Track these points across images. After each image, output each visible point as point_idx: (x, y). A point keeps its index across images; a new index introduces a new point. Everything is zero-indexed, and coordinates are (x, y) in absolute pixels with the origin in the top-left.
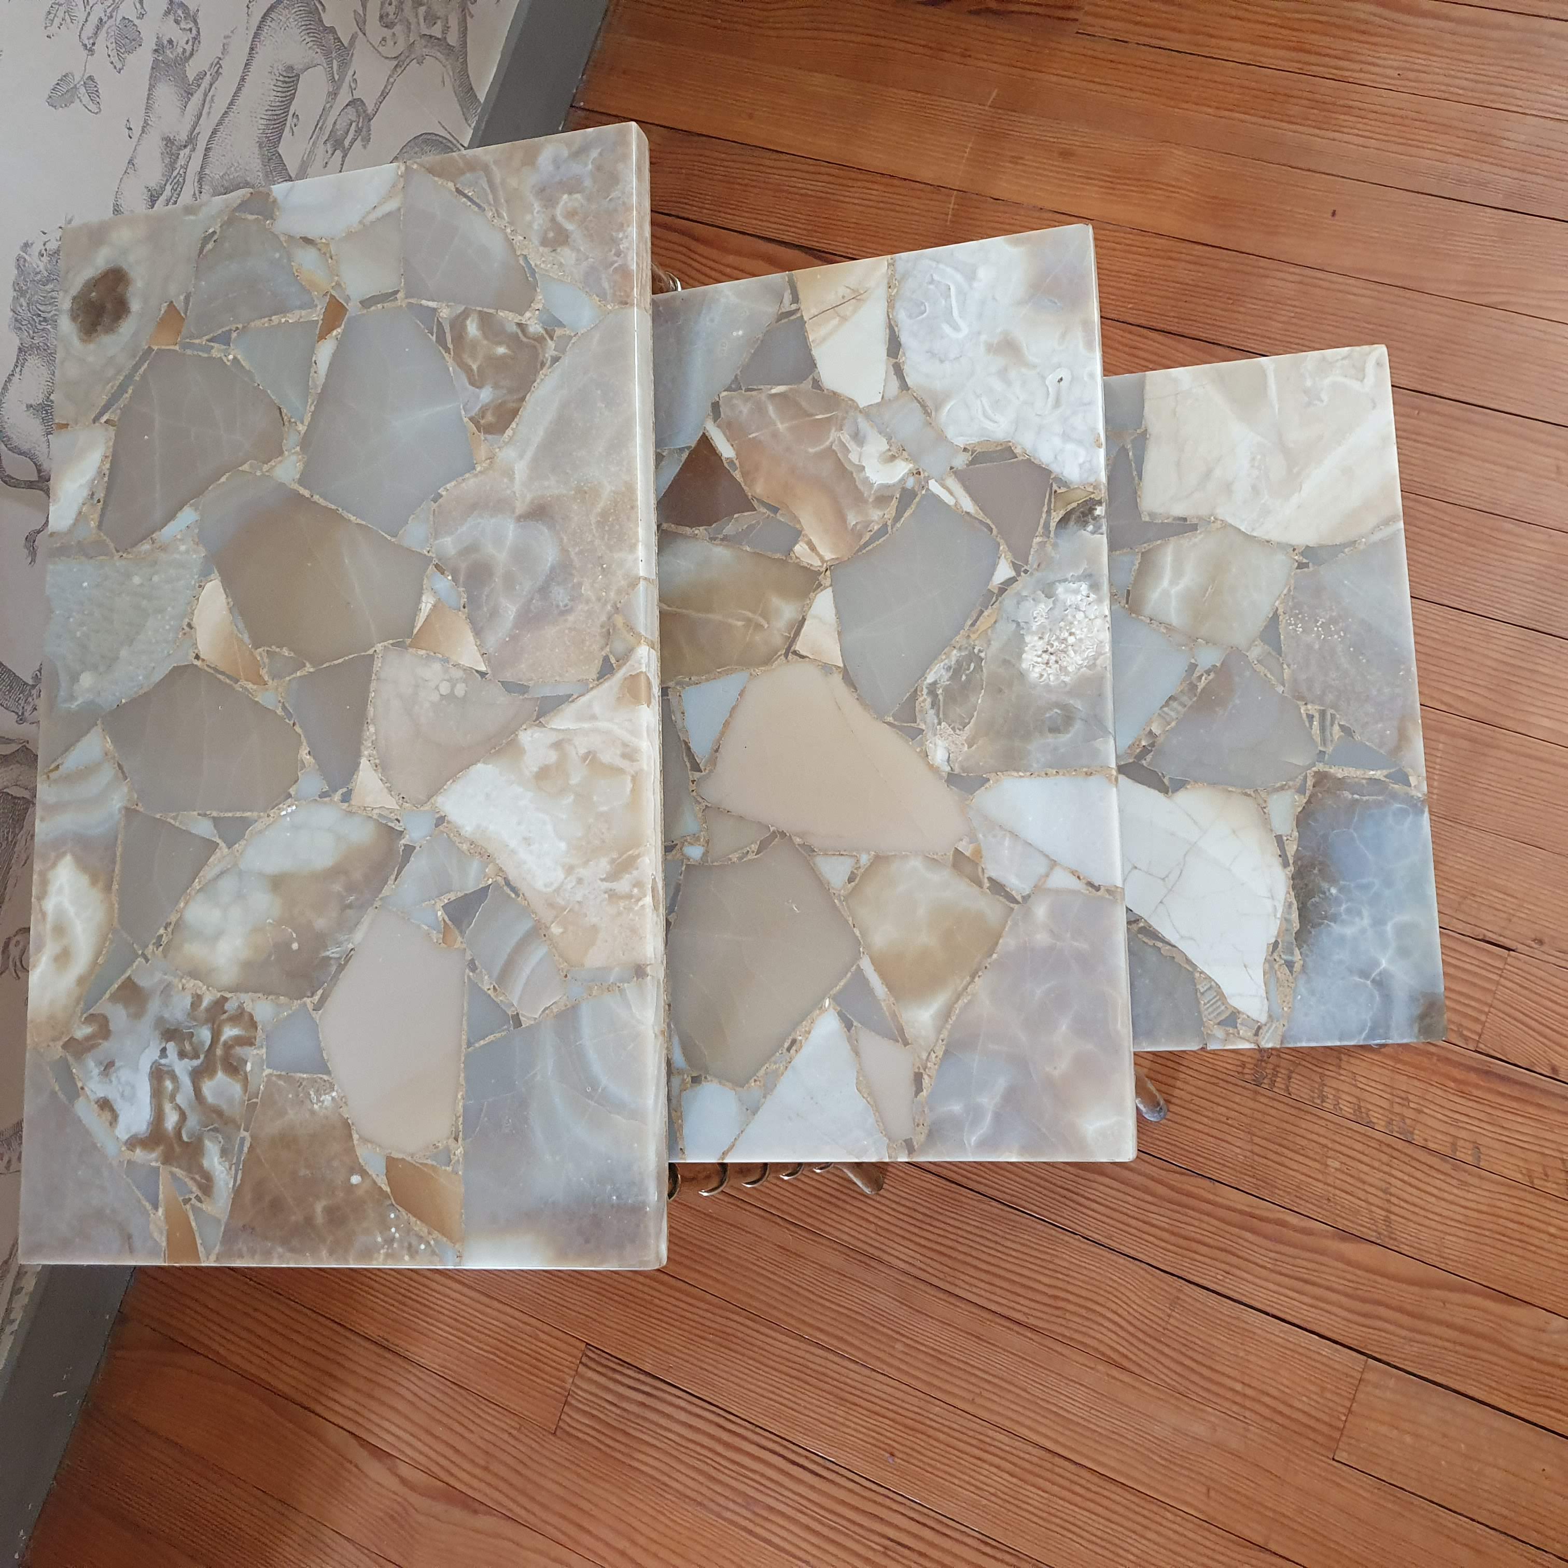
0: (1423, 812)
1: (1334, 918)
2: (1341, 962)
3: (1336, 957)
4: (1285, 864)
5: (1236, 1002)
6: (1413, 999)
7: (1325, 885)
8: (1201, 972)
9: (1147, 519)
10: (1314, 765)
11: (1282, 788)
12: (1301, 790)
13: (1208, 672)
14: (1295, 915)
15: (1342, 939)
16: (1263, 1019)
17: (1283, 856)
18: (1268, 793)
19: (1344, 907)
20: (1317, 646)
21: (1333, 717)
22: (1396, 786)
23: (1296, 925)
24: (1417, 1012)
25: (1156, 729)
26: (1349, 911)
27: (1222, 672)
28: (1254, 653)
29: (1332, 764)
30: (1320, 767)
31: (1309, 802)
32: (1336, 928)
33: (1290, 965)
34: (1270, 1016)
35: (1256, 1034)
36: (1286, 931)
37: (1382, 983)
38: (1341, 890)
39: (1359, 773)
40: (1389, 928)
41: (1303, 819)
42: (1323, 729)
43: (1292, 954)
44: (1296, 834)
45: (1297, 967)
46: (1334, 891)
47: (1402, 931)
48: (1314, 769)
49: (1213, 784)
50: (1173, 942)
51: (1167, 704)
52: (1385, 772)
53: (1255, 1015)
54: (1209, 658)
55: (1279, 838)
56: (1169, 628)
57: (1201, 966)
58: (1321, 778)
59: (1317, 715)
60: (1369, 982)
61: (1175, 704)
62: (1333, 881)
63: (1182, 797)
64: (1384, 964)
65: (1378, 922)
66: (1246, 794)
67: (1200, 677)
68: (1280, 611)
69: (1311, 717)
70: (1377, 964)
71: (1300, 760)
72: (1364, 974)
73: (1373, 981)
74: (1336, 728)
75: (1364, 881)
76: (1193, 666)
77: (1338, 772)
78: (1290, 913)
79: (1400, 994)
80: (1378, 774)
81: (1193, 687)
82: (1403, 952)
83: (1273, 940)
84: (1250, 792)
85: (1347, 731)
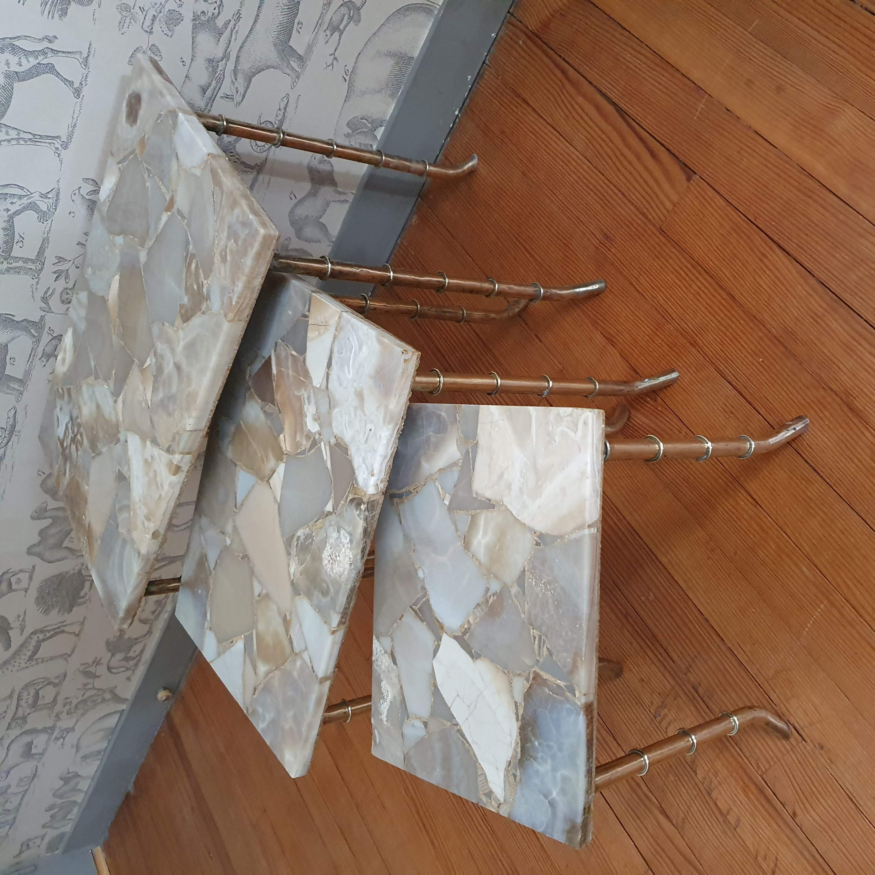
0: (580, 715)
1: (535, 759)
2: (536, 785)
3: (534, 781)
4: (517, 720)
5: (492, 786)
6: (565, 820)
7: (533, 739)
8: (479, 764)
9: (475, 496)
10: (534, 667)
11: (519, 675)
12: (527, 680)
13: (494, 595)
14: (519, 750)
15: (537, 772)
16: (502, 799)
17: (517, 714)
18: (514, 676)
19: (539, 755)
20: (540, 596)
21: (544, 641)
22: (569, 694)
23: (519, 756)
24: (567, 828)
26: (542, 758)
27: (500, 597)
28: (514, 590)
29: (541, 669)
30: (537, 669)
31: (530, 687)
32: (535, 764)
33: (515, 776)
34: (505, 799)
35: (498, 807)
36: (514, 757)
37: (552, 804)
38: (540, 744)
39: (553, 679)
40: (559, 774)
41: (528, 695)
42: (539, 647)
43: (516, 771)
44: (523, 704)
45: (518, 779)
46: (536, 743)
47: (565, 779)
48: (534, 669)
49: (491, 661)
50: (470, 743)
51: (476, 607)
52: (565, 684)
53: (498, 796)
54: (495, 587)
55: (516, 703)
56: (480, 562)
57: (480, 761)
58: (536, 676)
59: (537, 637)
60: (547, 802)
61: (479, 609)
62: (537, 738)
63: (480, 664)
64: (554, 794)
65: (554, 770)
66: (504, 672)
67: (490, 597)
68: (526, 569)
69: (534, 637)
70: (551, 793)
71: (528, 662)
72: (546, 796)
73: (549, 802)
74: (545, 648)
75: (550, 744)
76: (488, 589)
77: (545, 676)
78: (517, 747)
79: (560, 815)
80: (562, 683)
81: (487, 600)
82: (563, 792)
83: (509, 760)
84: (506, 671)
85: (550, 653)
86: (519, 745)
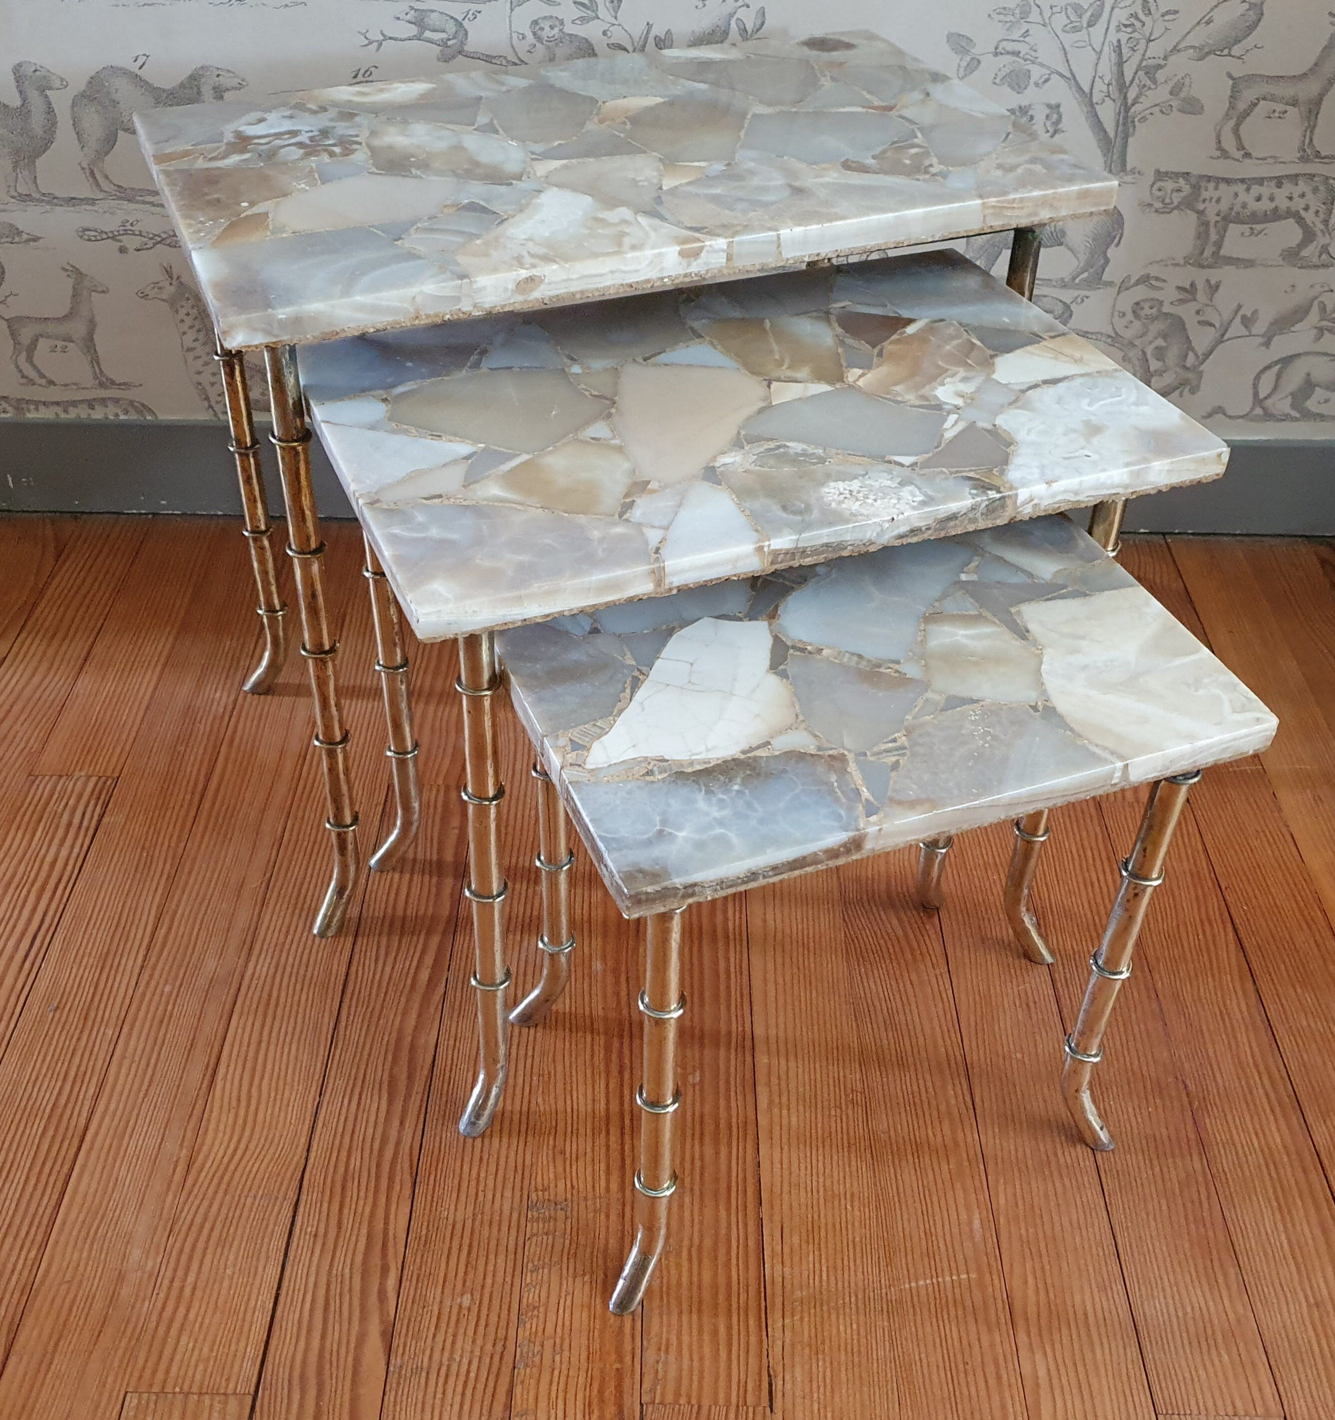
1: (709, 792)
2: (669, 805)
3: (672, 801)
4: (744, 752)
5: (596, 746)
6: (656, 861)
7: (739, 780)
8: (615, 721)
9: (1013, 610)
10: (849, 751)
11: (815, 736)
12: (819, 748)
13: (898, 672)
14: (699, 767)
15: (692, 801)
16: (589, 766)
17: (751, 750)
18: (806, 729)
19: (721, 796)
20: (963, 732)
21: (904, 755)
22: (861, 808)
23: (690, 770)
24: (645, 867)
25: (825, 652)
26: (721, 801)
27: (903, 681)
28: (935, 697)
29: (857, 762)
30: (850, 757)
31: (812, 755)
32: (701, 796)
33: (649, 773)
34: (593, 770)
35: (571, 765)
36: (680, 763)
37: (662, 836)
38: (739, 792)
39: (859, 781)
40: (719, 831)
42: (887, 751)
43: (660, 773)
44: (778, 753)
45: (648, 778)
46: (736, 787)
47: (721, 840)
48: (846, 753)
49: (795, 694)
50: (634, 699)
51: (853, 654)
52: (871, 798)
53: (589, 760)
54: (912, 670)
55: (767, 743)
56: (924, 642)
57: (620, 720)
58: (839, 759)
59: (898, 744)
60: (658, 828)
61: (855, 659)
62: (744, 783)
63: (773, 680)
64: (682, 834)
65: (721, 823)
66: (797, 716)
67: (890, 668)
68: (981, 703)
69: (894, 740)
70: (680, 828)
71: (849, 742)
72: (664, 822)
73: (661, 830)
74: (894, 759)
75: (756, 805)
76: (898, 662)
77: (852, 767)
78: (699, 763)
79: (657, 851)
80: (865, 793)
81: (879, 666)
82: (699, 844)
83: (667, 758)
84: (801, 718)
85: (895, 766)
86: (707, 766)
